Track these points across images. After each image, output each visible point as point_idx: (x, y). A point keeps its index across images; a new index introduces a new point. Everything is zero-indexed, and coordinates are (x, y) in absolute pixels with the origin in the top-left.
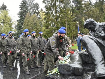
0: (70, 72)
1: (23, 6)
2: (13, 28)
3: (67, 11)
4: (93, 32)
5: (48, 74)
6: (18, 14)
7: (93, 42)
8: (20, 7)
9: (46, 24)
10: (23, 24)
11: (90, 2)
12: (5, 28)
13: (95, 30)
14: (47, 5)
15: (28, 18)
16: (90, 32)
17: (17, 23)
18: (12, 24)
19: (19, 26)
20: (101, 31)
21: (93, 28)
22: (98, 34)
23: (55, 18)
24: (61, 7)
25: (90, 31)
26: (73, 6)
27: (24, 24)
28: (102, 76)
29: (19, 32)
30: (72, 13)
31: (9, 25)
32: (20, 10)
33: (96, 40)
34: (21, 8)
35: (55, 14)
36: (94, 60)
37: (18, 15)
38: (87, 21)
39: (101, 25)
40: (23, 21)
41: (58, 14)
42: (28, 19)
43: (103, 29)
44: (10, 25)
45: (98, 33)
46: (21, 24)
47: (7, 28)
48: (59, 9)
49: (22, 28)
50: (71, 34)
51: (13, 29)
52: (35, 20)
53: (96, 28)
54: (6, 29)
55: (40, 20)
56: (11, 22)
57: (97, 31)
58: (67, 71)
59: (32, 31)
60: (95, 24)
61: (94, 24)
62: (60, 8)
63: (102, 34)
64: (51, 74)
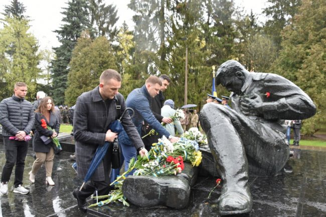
0: (153, 198)
1: (72, 11)
2: (40, 70)
3: (191, 36)
4: (237, 95)
5: (95, 205)
6: (57, 31)
7: (227, 121)
8: (64, 13)
9: (134, 66)
10: (69, 60)
11: (253, 20)
12: (18, 68)
13: (243, 90)
14: (139, 14)
15: (84, 46)
16: (231, 96)
17: (53, 56)
18: (37, 58)
19: (59, 66)
20: (256, 94)
21: (238, 85)
22: (248, 102)
23: (159, 53)
24: (177, 23)
25: (232, 93)
26: (208, 24)
27: (71, 62)
28: (233, 212)
29: (57, 83)
30: (204, 42)
31: (30, 59)
32: (64, 20)
33: (235, 117)
34: (65, 16)
35: (159, 42)
36: (222, 169)
37: (57, 34)
38: (224, 67)
39: (257, 78)
40: (69, 51)
41: (168, 40)
42: (85, 49)
43: (260, 89)
44: (33, 62)
45: (247, 99)
46: (65, 59)
47: (22, 68)
48: (171, 30)
49: (67, 72)
50: (198, 98)
51: (40, 74)
52: (102, 53)
53: (244, 86)
54: (20, 71)
55: (119, 53)
56: (37, 54)
57: (245, 95)
58: (146, 196)
59: (93, 81)
60: (244, 74)
61: (240, 75)
62: (173, 27)
63: (257, 104)
64: (103, 203)
